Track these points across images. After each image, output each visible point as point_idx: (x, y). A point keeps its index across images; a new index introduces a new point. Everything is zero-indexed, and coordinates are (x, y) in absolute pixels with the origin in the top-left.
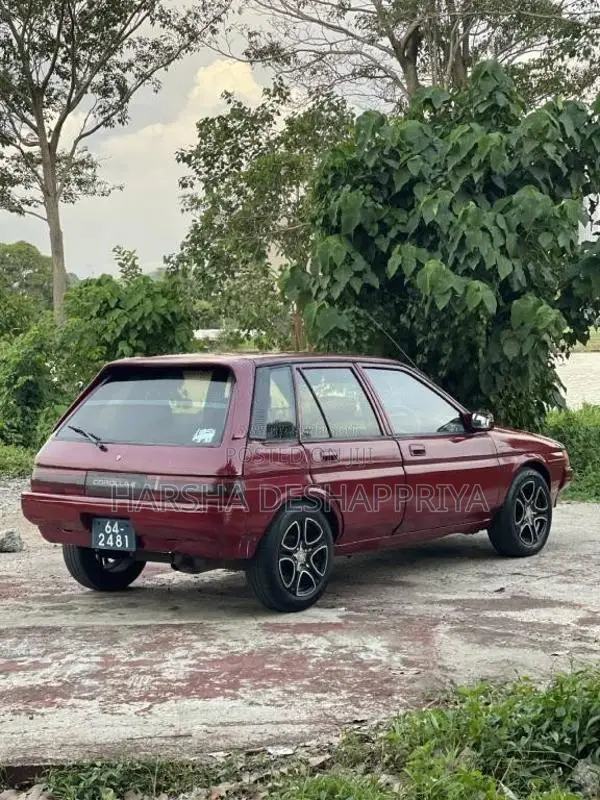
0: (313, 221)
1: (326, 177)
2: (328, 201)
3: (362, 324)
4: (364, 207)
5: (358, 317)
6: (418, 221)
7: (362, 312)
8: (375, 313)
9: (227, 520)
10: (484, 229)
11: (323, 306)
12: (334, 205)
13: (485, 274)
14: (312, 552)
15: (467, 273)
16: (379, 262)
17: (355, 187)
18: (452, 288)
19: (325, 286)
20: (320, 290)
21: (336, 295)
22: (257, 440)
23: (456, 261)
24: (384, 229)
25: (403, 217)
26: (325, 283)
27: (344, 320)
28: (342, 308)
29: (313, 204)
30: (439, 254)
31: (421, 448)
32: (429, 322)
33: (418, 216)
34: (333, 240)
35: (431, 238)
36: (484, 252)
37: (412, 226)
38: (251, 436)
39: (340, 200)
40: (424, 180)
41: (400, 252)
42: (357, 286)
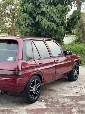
0: (21, 10)
1: (23, 1)
2: (24, 6)
3: (31, 31)
4: (31, 7)
5: (31, 29)
6: (41, 11)
7: (31, 28)
8: (34, 29)
9: (17, 82)
10: (54, 13)
11: (24, 27)
12: (25, 7)
13: (54, 22)
14: (37, 88)
15: (51, 21)
16: (34, 19)
17: (29, 3)
18: (48, 24)
19: (24, 23)
20: (23, 24)
21: (26, 25)
22: (24, 60)
23: (49, 19)
24: (35, 12)
25: (38, 10)
26: (24, 22)
27: (28, 30)
28: (27, 27)
29: (21, 7)
30: (46, 18)
31: (58, 59)
32: (43, 31)
33: (41, 10)
34: (25, 14)
35: (44, 14)
36: (54, 17)
37: (40, 12)
38: (23, 59)
39: (26, 6)
40: (42, 3)
41: (38, 17)
42: (30, 23)
